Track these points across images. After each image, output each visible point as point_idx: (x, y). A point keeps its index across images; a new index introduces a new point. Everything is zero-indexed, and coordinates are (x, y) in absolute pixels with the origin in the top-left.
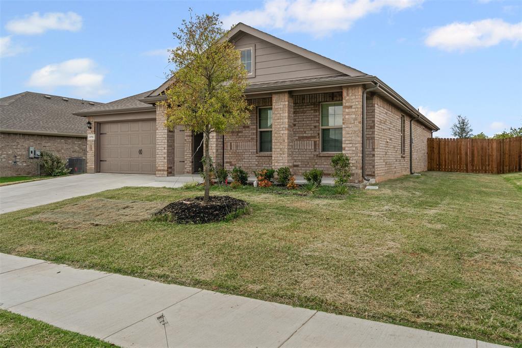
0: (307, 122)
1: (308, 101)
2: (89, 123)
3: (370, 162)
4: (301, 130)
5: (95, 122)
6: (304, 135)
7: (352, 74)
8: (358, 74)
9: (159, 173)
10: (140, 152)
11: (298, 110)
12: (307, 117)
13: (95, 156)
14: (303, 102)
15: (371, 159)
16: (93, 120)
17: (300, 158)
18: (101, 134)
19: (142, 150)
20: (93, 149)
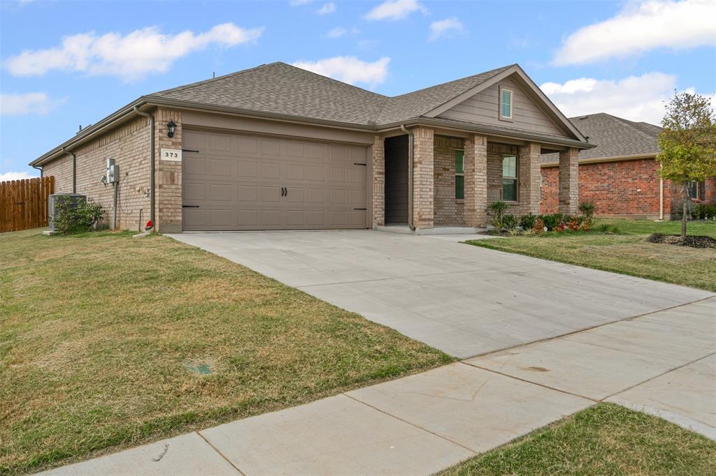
5: (182, 124)
10: (284, 192)
18: (183, 150)
19: (288, 189)
20: (180, 183)
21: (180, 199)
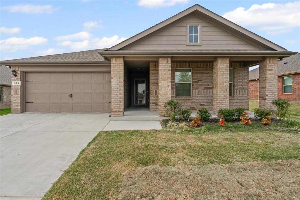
0: (210, 79)
1: (210, 67)
2: (14, 71)
3: (246, 102)
4: (206, 83)
5: (21, 71)
6: (208, 86)
7: (279, 50)
8: (282, 50)
9: (115, 113)
10: (71, 96)
11: (203, 71)
12: (210, 76)
13: (20, 99)
14: (207, 67)
15: (247, 100)
16: (18, 70)
17: (205, 100)
18: (26, 81)
19: (73, 94)
20: (19, 94)
21: (20, 100)
